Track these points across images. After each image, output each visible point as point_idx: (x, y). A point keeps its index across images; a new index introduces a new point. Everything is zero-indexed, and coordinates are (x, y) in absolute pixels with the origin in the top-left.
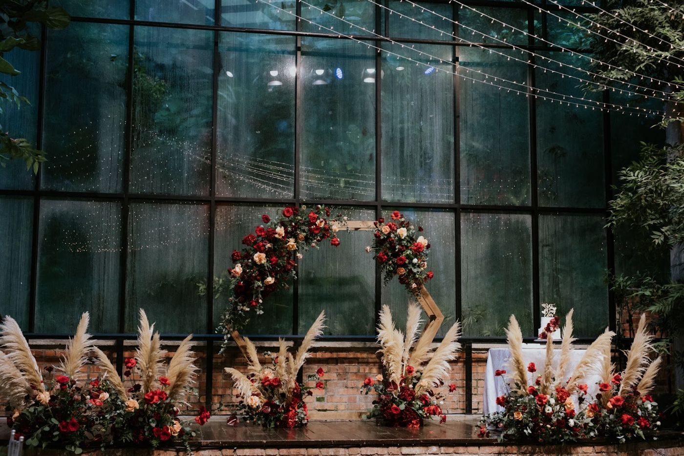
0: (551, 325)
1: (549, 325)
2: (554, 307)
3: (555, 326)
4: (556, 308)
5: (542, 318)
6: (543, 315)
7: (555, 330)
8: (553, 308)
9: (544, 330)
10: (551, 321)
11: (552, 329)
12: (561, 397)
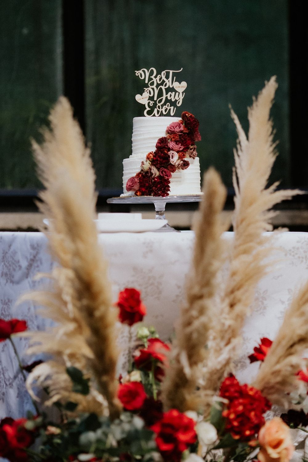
0: (171, 144)
1: (162, 144)
2: (179, 78)
3: (186, 149)
4: (184, 84)
5: (136, 119)
6: (139, 110)
7: (186, 165)
8: (176, 85)
9: (147, 165)
10: (170, 132)
11: (175, 159)
12: (242, 417)
